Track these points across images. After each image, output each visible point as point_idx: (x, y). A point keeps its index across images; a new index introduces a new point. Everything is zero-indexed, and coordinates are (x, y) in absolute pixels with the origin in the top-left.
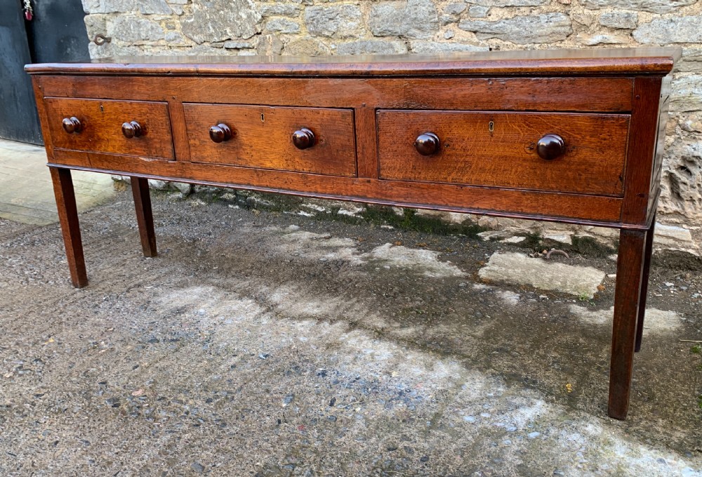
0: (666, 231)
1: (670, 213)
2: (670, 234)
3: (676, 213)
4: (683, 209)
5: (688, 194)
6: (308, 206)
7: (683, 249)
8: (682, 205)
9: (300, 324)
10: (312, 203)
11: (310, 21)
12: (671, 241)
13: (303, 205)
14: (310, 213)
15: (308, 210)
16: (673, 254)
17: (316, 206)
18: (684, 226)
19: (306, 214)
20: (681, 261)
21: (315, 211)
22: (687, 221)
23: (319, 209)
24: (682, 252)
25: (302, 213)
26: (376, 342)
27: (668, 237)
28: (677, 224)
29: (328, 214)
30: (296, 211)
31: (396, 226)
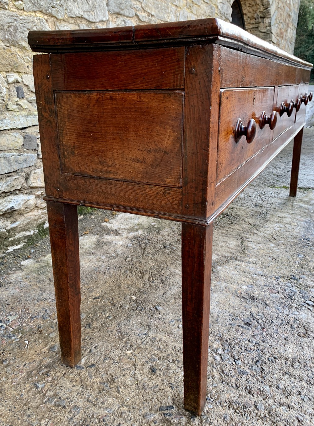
6: (16, 237)
10: (19, 232)
11: (6, 27)
13: (11, 239)
14: (19, 243)
15: (18, 241)
17: (24, 233)
19: (16, 247)
21: (25, 237)
23: (27, 233)
25: (11, 249)
29: (36, 234)
30: (3, 250)
31: (85, 214)
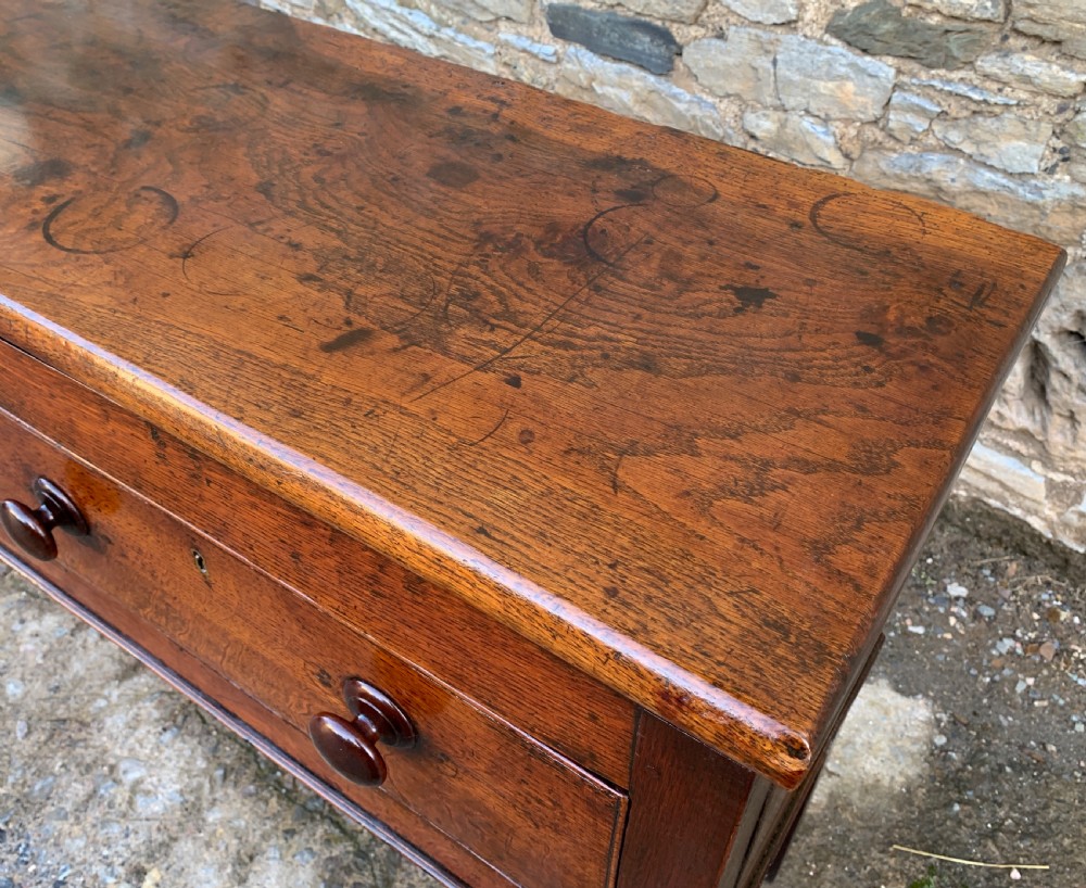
0: (987, 463)
1: (1007, 430)
2: (994, 472)
3: (1024, 434)
4: (1044, 428)
5: (1065, 403)
7: (1018, 512)
8: (1043, 419)
9: (33, 626)
12: (994, 487)
16: (990, 514)
18: (1036, 465)
20: (1006, 532)
22: (1046, 459)
24: (1015, 518)
26: (167, 736)
27: (989, 477)
28: (1018, 454)
